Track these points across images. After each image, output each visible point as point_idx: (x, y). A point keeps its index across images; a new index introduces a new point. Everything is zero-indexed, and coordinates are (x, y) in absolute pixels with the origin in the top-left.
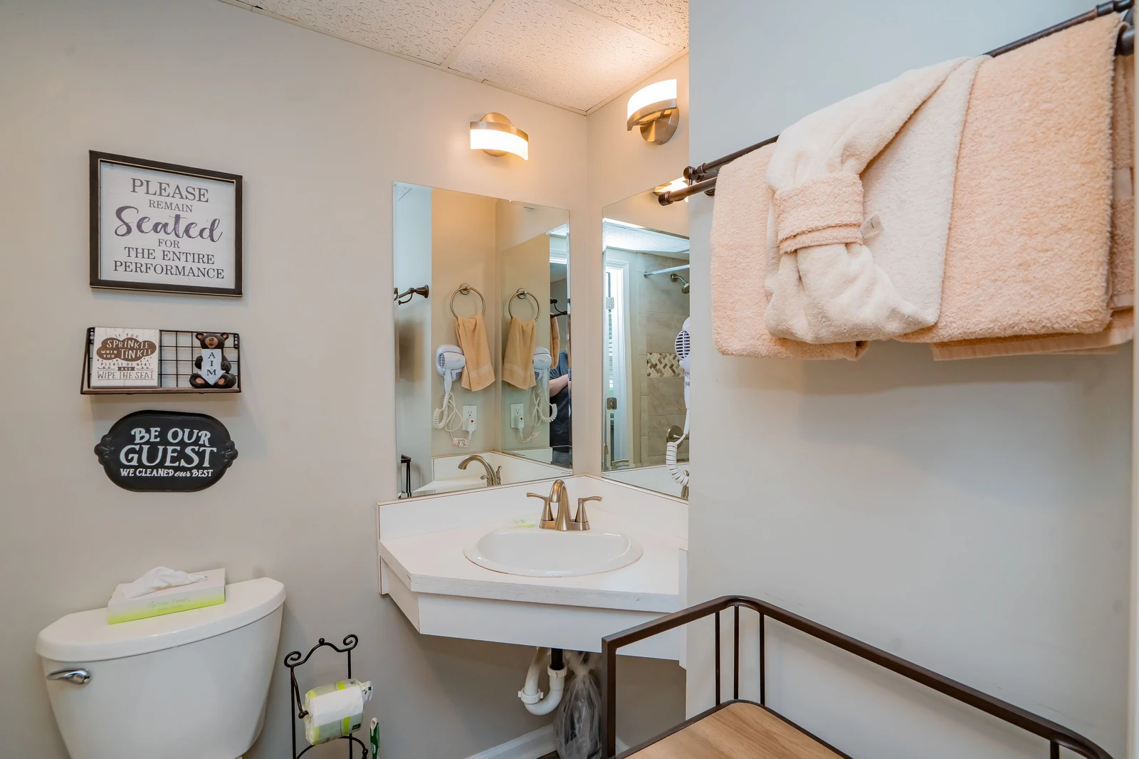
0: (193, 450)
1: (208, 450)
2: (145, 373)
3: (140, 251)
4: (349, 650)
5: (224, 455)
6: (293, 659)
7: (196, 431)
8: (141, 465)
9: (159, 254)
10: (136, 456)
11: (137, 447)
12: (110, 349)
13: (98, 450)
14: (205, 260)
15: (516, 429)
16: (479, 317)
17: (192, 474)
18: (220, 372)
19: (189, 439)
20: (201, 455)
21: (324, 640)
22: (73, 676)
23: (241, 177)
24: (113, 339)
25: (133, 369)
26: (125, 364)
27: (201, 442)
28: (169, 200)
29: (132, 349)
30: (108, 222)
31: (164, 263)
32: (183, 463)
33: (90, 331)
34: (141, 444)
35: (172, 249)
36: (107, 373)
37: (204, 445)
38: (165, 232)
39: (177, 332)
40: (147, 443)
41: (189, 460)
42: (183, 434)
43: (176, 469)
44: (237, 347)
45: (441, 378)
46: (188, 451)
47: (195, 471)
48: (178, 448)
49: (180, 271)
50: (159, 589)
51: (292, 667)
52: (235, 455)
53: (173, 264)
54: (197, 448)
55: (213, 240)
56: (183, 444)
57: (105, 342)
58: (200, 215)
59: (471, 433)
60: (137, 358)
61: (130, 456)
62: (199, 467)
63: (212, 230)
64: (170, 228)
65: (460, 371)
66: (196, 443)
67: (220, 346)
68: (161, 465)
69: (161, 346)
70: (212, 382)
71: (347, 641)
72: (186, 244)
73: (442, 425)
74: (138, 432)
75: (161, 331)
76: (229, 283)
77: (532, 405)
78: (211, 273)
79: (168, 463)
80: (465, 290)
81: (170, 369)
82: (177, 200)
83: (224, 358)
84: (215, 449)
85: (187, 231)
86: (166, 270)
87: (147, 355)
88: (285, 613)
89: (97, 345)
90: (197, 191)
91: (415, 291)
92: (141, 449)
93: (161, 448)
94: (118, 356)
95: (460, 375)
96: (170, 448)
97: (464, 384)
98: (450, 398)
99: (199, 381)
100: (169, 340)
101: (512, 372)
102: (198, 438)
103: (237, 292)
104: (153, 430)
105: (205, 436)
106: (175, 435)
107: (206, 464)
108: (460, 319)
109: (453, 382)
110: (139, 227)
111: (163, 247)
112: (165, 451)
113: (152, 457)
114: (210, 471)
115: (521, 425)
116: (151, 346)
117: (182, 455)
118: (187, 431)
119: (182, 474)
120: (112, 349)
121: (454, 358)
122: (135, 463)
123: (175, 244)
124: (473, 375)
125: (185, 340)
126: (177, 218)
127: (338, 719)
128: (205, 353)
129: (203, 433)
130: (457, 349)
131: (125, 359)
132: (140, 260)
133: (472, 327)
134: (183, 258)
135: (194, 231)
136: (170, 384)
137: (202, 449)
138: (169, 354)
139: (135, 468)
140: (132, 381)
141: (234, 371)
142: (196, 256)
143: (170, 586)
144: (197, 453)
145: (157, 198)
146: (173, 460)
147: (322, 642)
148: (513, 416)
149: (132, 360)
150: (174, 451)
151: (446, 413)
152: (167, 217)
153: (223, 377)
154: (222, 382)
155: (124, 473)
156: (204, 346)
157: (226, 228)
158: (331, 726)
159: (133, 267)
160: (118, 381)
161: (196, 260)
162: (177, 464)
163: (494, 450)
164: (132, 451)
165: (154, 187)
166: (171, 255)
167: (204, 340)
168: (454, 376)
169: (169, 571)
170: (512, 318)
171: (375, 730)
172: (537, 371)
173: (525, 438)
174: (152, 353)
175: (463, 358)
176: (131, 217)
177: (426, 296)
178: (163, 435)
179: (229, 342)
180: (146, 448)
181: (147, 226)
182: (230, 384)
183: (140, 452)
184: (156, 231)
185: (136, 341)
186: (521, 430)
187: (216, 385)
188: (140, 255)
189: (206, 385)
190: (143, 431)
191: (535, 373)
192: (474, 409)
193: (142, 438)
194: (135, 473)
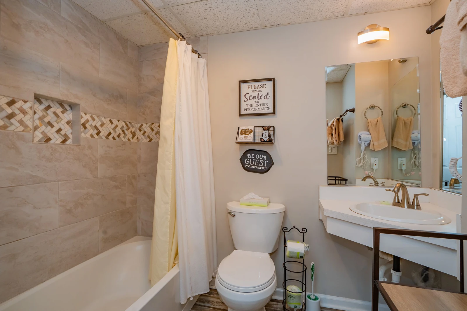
0: (262, 161)
1: (266, 161)
2: (250, 138)
3: (250, 105)
4: (304, 233)
5: (270, 164)
6: (285, 229)
7: (263, 156)
8: (249, 164)
9: (254, 105)
10: (248, 162)
11: (249, 159)
12: (242, 132)
13: (240, 159)
14: (265, 105)
15: (401, 170)
16: (379, 118)
17: (261, 168)
18: (268, 137)
19: (261, 158)
20: (264, 163)
21: (295, 227)
22: (231, 214)
23: (274, 78)
24: (243, 129)
25: (247, 137)
26: (245, 136)
27: (264, 159)
28: (256, 90)
29: (247, 132)
30: (243, 98)
31: (255, 108)
32: (259, 165)
33: (239, 128)
34: (249, 158)
35: (257, 103)
36: (242, 138)
37: (265, 160)
38: (255, 99)
39: (258, 127)
40: (251, 158)
41: (261, 164)
42: (259, 156)
43: (258, 166)
44: (274, 130)
45: (360, 145)
46: (261, 161)
47: (262, 167)
48: (258, 160)
49: (259, 109)
50: (252, 199)
51: (285, 232)
52: (273, 164)
53: (257, 107)
54: (263, 161)
55: (267, 99)
56: (259, 159)
57: (241, 130)
58: (264, 92)
59: (375, 170)
60: (248, 134)
61: (247, 161)
62: (263, 166)
63: (267, 96)
64: (256, 98)
65: (369, 142)
66: (262, 159)
67: (268, 129)
68: (254, 165)
69: (254, 131)
70: (265, 140)
71: (303, 230)
72: (261, 101)
73: (360, 165)
74: (249, 155)
75: (254, 127)
76: (271, 111)
77: (411, 158)
78: (267, 109)
79: (256, 165)
80: (372, 107)
81: (256, 137)
82: (258, 89)
83: (269, 133)
84: (267, 161)
85: (261, 98)
86: (256, 109)
87: (251, 133)
88: (285, 214)
89: (240, 131)
90: (263, 85)
91: (348, 111)
92: (249, 160)
93: (254, 160)
94: (244, 134)
95: (369, 144)
96: (256, 160)
97: (371, 147)
98: (365, 154)
99: (262, 140)
100: (256, 129)
101: (397, 143)
102: (263, 158)
103: (273, 113)
104: (252, 155)
105: (265, 157)
106: (257, 157)
107: (265, 166)
108: (369, 120)
109: (365, 147)
110: (249, 98)
111: (255, 103)
112: (255, 161)
113: (252, 163)
114: (266, 168)
115: (404, 168)
116: (251, 131)
117: (259, 163)
118: (260, 155)
119: (259, 168)
120: (243, 132)
121: (366, 136)
122: (248, 164)
123: (258, 102)
124: (376, 143)
125: (260, 129)
126: (258, 94)
127: (295, 251)
128: (264, 132)
129: (264, 156)
130: (368, 133)
131: (246, 135)
132: (250, 108)
133: (375, 123)
134: (260, 105)
135: (262, 97)
136: (256, 141)
137: (264, 161)
138: (256, 133)
139: (248, 165)
140: (247, 140)
141: (272, 137)
142: (263, 104)
143: (254, 199)
144: (263, 162)
145: (253, 90)
146: (257, 164)
147: (294, 227)
148: (399, 163)
149: (247, 135)
150: (257, 161)
151: (362, 160)
152: (255, 94)
153: (268, 139)
154: (268, 140)
155: (246, 166)
156: (264, 130)
157: (271, 95)
158: (293, 252)
159: (248, 110)
160: (244, 140)
161: (263, 105)
162: (258, 165)
163: (388, 178)
164: (247, 160)
165: (253, 87)
166: (257, 105)
167: (264, 128)
168: (366, 144)
169: (254, 194)
170: (398, 117)
171: (313, 266)
172: (413, 141)
173: (406, 174)
174: (252, 132)
175: (370, 137)
176: (247, 96)
177: (354, 112)
178: (254, 156)
179: (271, 129)
180: (251, 159)
181: (251, 98)
182: (271, 141)
183: (249, 161)
184: (253, 99)
185: (248, 130)
186: (404, 170)
187: (267, 141)
188: (250, 106)
189: (264, 141)
190: (250, 155)
191: (413, 143)
192: (377, 159)
193: (250, 157)
194: (248, 166)
